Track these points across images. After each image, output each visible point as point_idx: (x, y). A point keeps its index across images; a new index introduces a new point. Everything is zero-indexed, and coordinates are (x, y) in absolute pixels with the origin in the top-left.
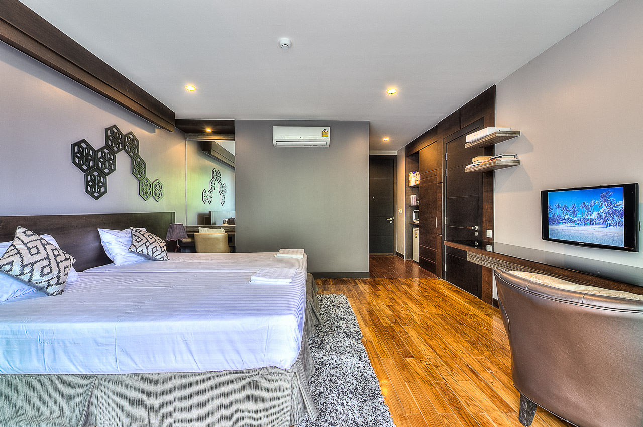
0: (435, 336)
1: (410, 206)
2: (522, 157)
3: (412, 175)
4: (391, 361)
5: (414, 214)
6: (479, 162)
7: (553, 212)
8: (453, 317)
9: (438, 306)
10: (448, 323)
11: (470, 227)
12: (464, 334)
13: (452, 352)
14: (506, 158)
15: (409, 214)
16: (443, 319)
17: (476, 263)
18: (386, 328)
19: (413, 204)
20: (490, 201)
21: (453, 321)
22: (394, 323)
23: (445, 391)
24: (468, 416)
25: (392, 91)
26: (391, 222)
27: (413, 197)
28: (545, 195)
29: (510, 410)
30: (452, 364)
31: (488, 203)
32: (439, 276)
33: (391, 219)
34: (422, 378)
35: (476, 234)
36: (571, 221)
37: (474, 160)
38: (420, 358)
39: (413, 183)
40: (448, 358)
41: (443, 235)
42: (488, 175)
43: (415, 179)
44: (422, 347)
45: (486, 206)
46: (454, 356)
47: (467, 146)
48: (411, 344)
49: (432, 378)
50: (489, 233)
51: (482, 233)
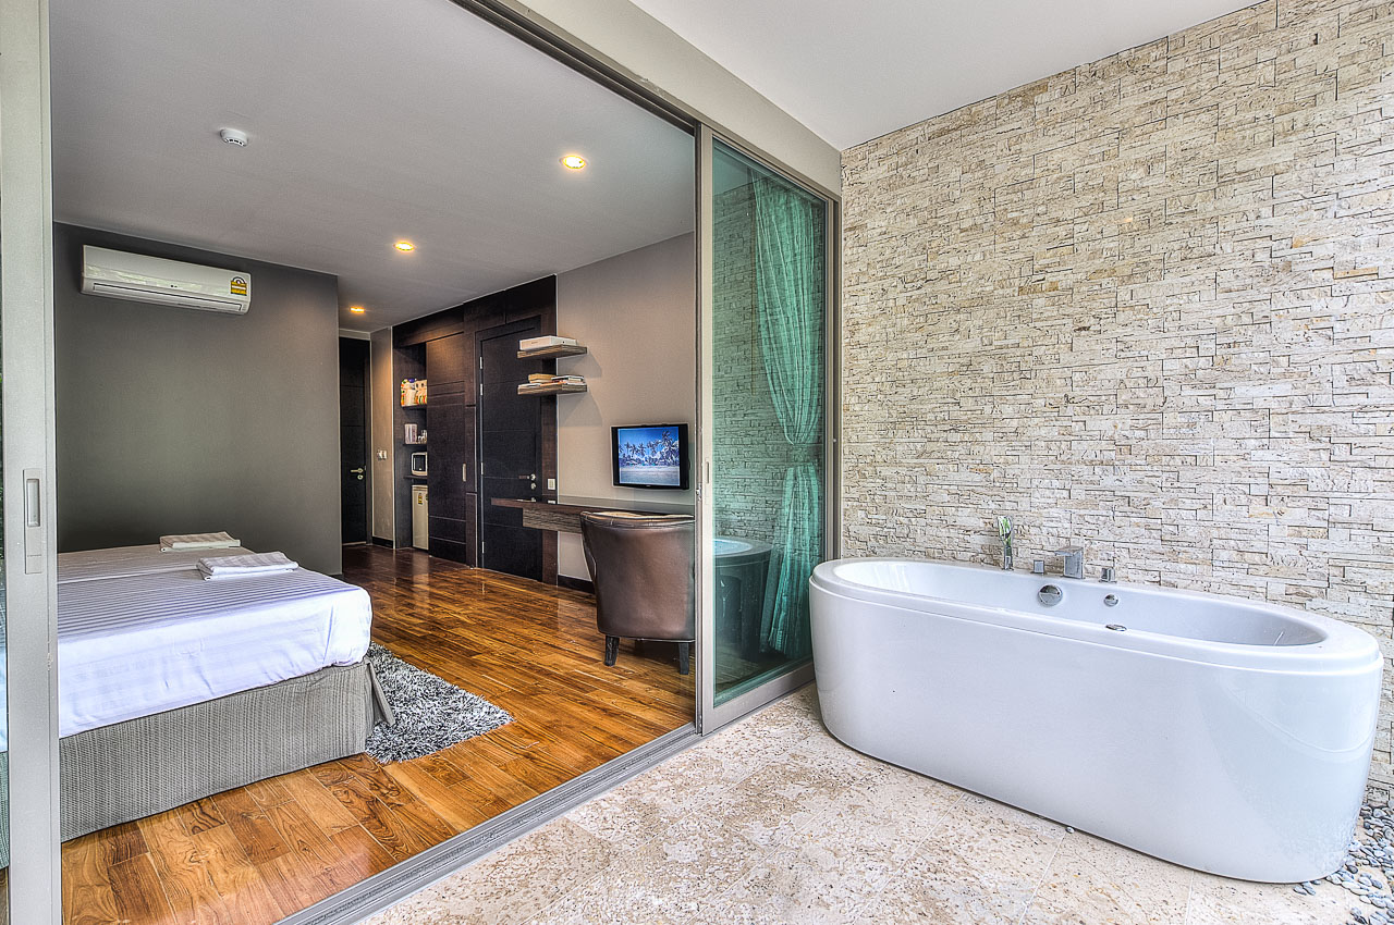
0: (498, 629)
1: (405, 445)
2: (589, 382)
3: (407, 385)
4: (454, 664)
5: (413, 461)
6: (537, 382)
7: (624, 452)
8: (512, 607)
9: (486, 600)
10: (509, 614)
11: (524, 477)
12: (532, 620)
13: (525, 638)
14: (573, 381)
15: (401, 460)
16: (501, 611)
17: (537, 527)
18: (424, 638)
19: (410, 439)
20: (552, 438)
21: (515, 611)
22: (433, 630)
23: (531, 667)
24: (561, 676)
25: (404, 247)
26: (360, 477)
27: (410, 428)
28: (615, 431)
29: (597, 661)
30: (530, 647)
31: (549, 440)
32: (472, 564)
33: (360, 471)
34: (501, 666)
35: (533, 486)
36: (640, 462)
37: (530, 377)
38: (490, 652)
39: (409, 401)
40: (523, 643)
41: (479, 493)
42: (549, 399)
43: (415, 393)
44: (487, 643)
45: (546, 445)
46: (529, 640)
47: (520, 355)
48: (471, 643)
49: (510, 663)
50: (551, 484)
51: (541, 484)
